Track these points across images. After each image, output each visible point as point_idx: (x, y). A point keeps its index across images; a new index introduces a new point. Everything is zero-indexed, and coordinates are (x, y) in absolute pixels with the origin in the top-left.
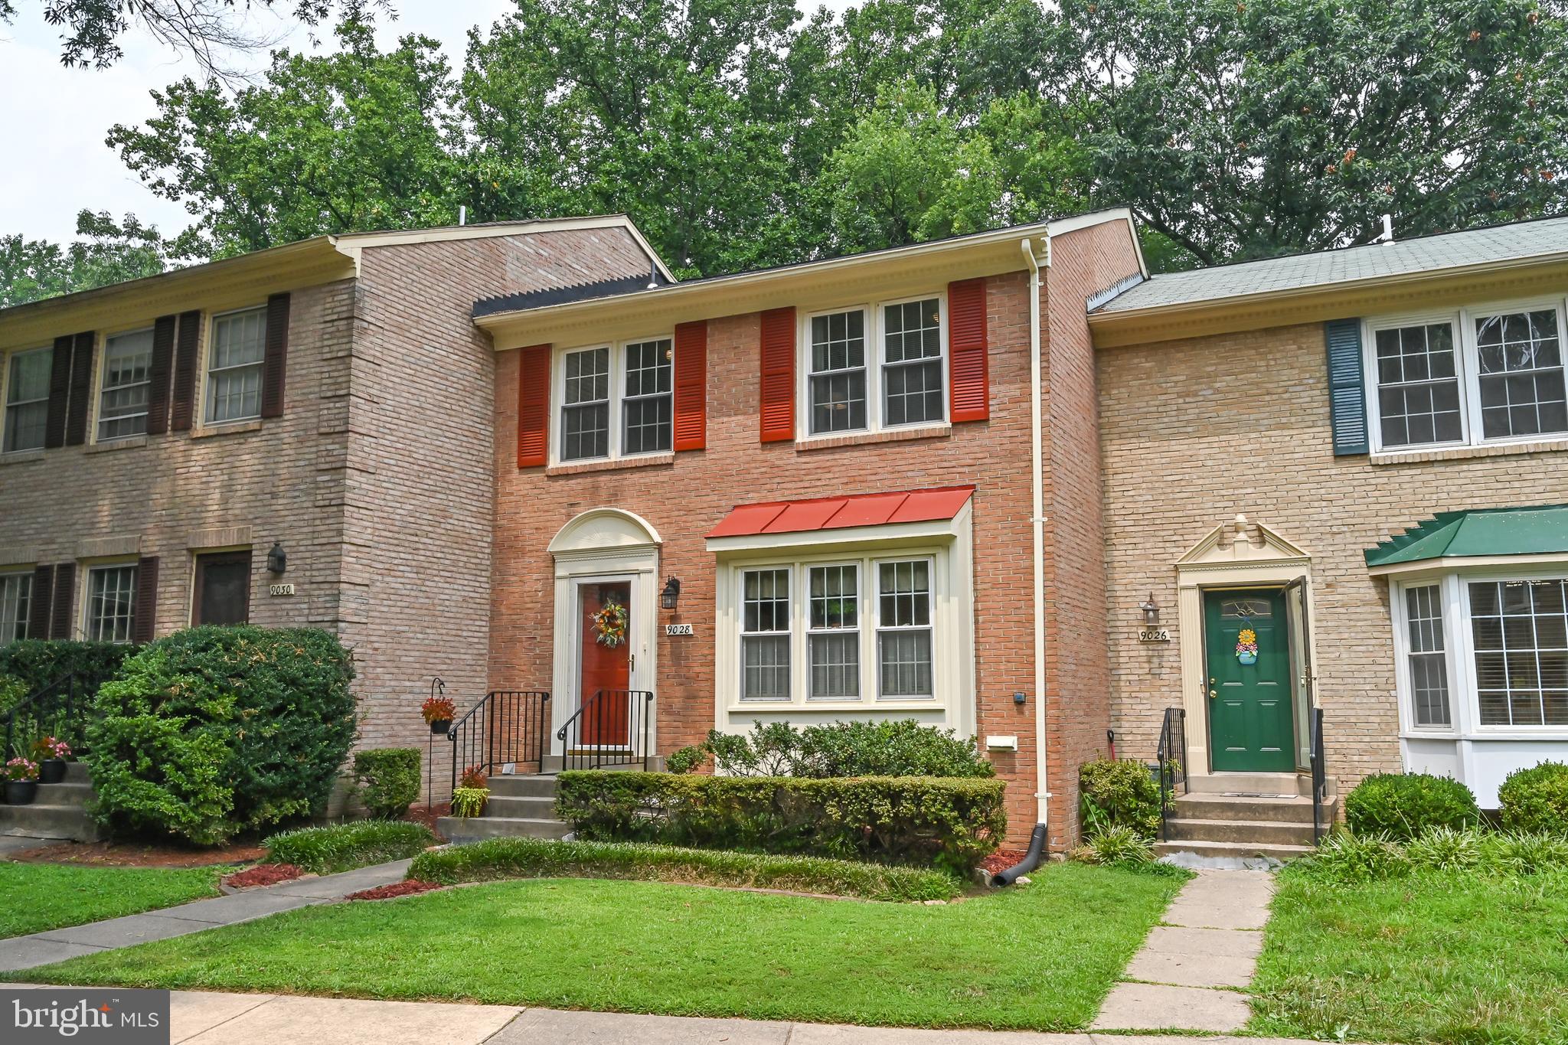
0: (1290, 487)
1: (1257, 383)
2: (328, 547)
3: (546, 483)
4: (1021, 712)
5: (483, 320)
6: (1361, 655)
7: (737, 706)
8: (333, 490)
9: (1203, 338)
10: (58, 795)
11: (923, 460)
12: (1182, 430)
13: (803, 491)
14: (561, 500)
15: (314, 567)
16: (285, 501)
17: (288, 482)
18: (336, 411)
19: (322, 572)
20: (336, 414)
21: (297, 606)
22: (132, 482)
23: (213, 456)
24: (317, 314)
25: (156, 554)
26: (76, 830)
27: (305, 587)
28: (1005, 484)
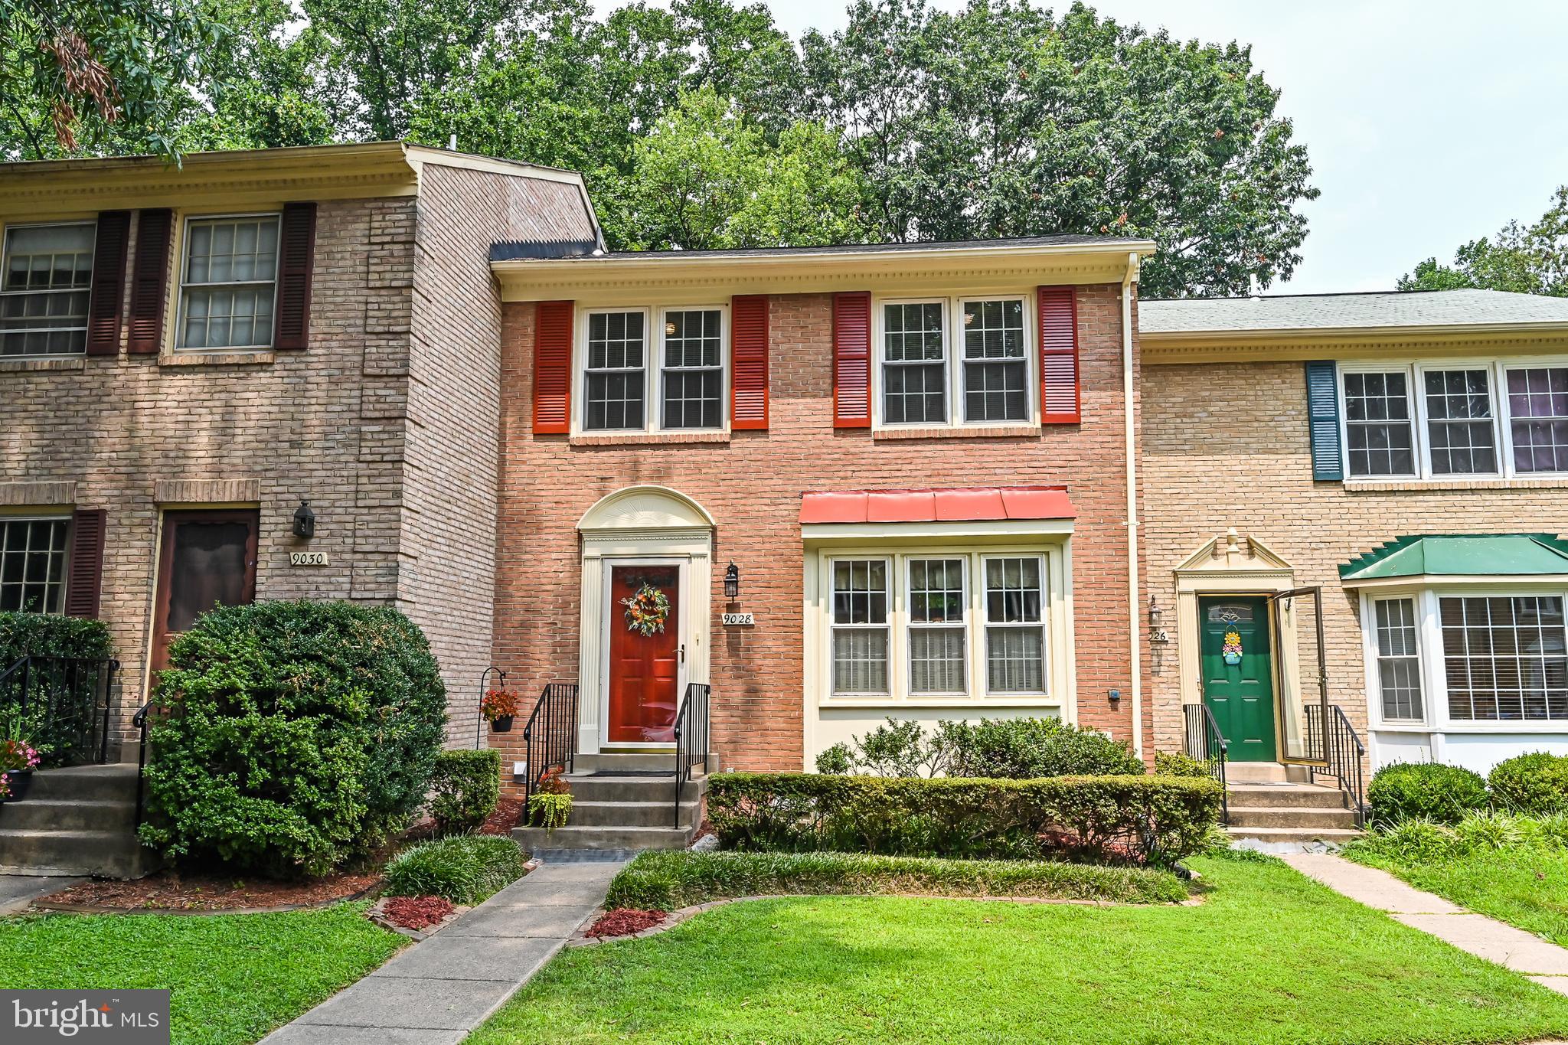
0: (1274, 506)
1: (1246, 411)
2: (379, 511)
3: (569, 454)
4: (1115, 709)
5: (499, 265)
6: (1336, 658)
7: (827, 703)
8: (385, 443)
9: (1198, 364)
11: (1013, 458)
12: (1180, 447)
13: (881, 481)
14: (589, 473)
15: (358, 533)
16: (312, 452)
17: (317, 430)
18: (389, 350)
19: (371, 540)
20: (388, 354)
21: (333, 579)
22: (59, 414)
23: (195, 390)
24: (358, 233)
25: (103, 507)
26: (101, 863)
27: (345, 556)
28: (1096, 488)
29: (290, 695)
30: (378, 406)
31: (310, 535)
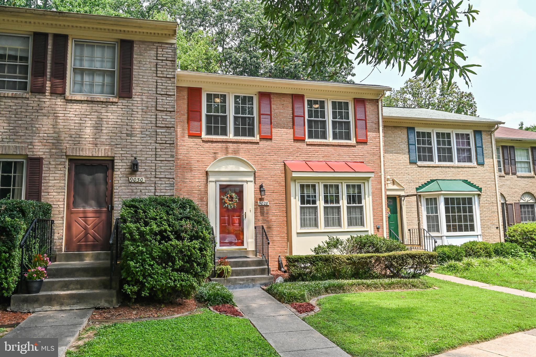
0: (400, 170)
3: (202, 143)
7: (299, 231)
8: (167, 136)
11: (348, 152)
13: (309, 158)
14: (209, 151)
15: (157, 170)
16: (136, 138)
17: (138, 130)
18: (167, 101)
19: (162, 173)
20: (167, 103)
21: (147, 188)
22: (17, 116)
23: (83, 110)
24: (152, 55)
25: (41, 156)
26: (99, 302)
27: (152, 179)
28: (372, 163)
30: (163, 122)
31: (137, 171)
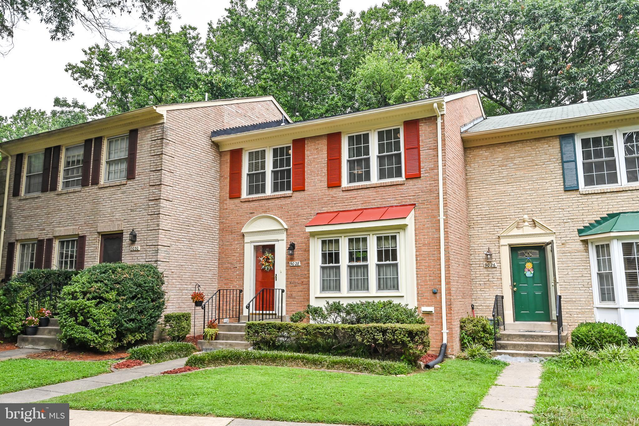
0: (545, 204)
1: (531, 161)
2: (154, 231)
3: (241, 204)
4: (436, 297)
6: (577, 273)
7: (319, 295)
8: (155, 208)
10: (46, 332)
11: (394, 194)
12: (501, 180)
13: (345, 207)
14: (247, 211)
15: (148, 239)
16: (137, 213)
18: (157, 176)
19: (151, 241)
21: (141, 255)
22: (76, 206)
23: (107, 195)
24: (149, 137)
25: (85, 234)
26: (54, 346)
27: (144, 247)
28: (428, 203)
29: (90, 293)
30: (153, 196)
31: (135, 241)
